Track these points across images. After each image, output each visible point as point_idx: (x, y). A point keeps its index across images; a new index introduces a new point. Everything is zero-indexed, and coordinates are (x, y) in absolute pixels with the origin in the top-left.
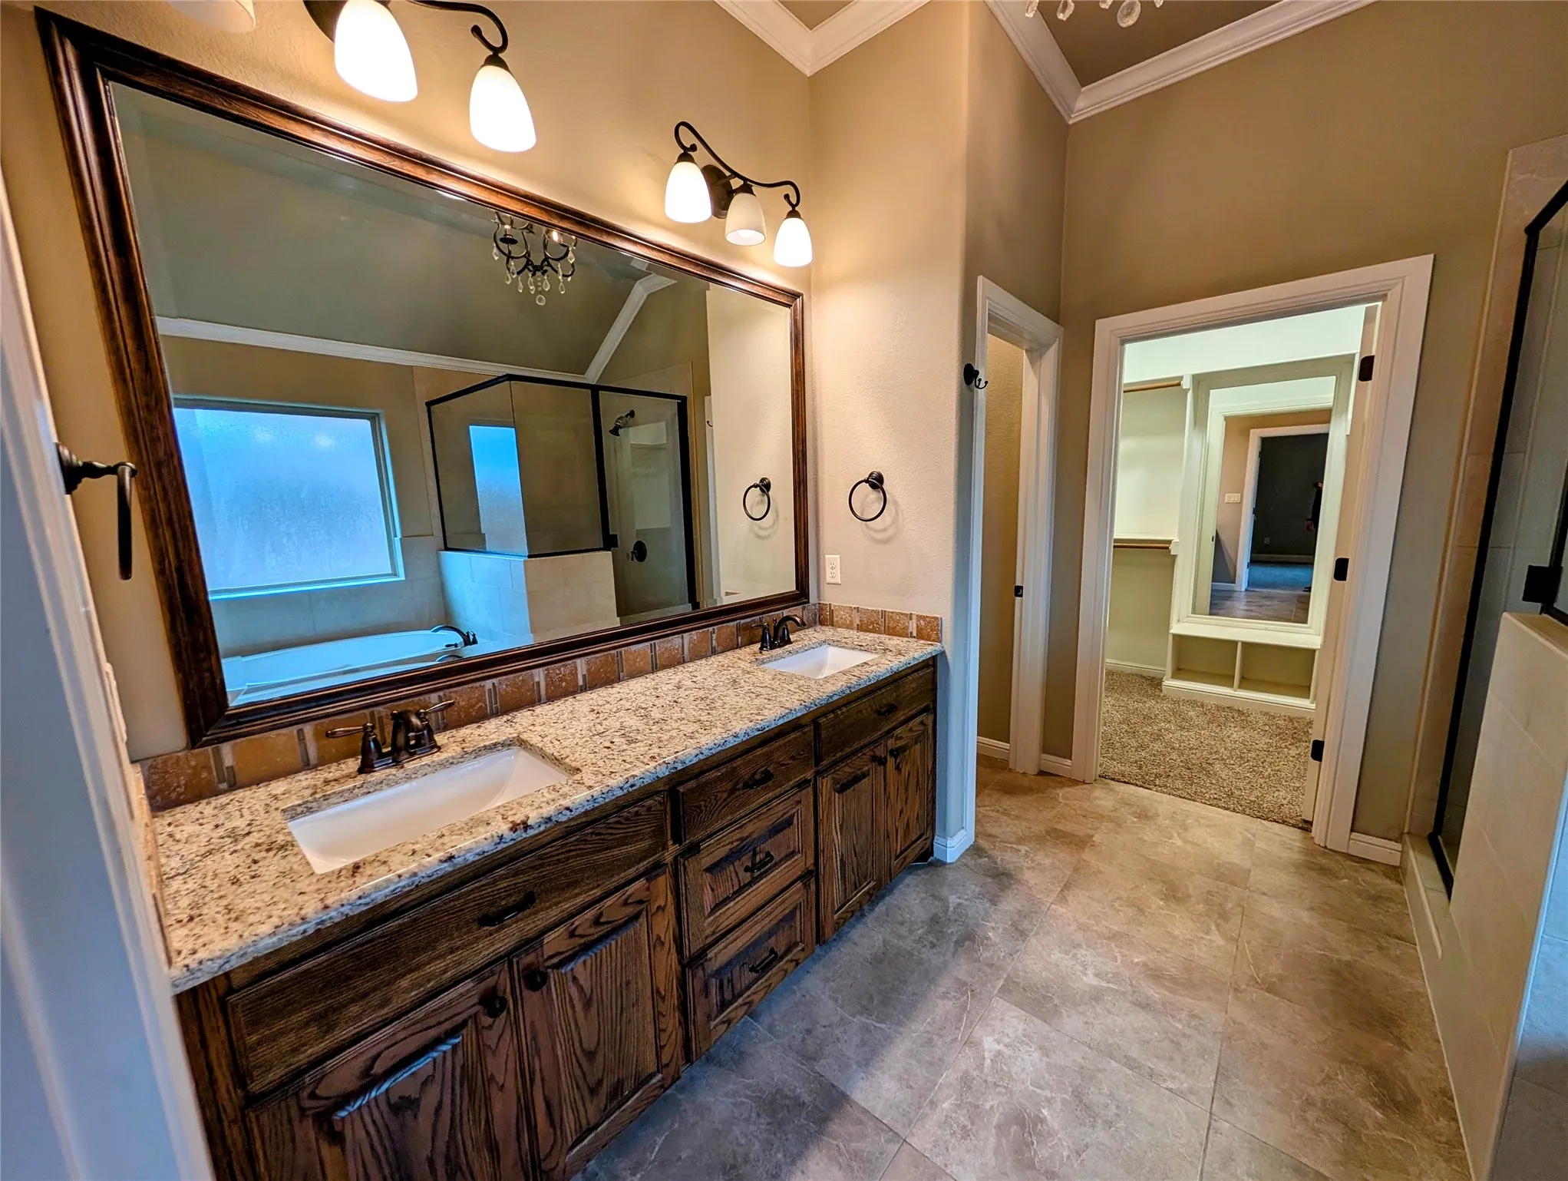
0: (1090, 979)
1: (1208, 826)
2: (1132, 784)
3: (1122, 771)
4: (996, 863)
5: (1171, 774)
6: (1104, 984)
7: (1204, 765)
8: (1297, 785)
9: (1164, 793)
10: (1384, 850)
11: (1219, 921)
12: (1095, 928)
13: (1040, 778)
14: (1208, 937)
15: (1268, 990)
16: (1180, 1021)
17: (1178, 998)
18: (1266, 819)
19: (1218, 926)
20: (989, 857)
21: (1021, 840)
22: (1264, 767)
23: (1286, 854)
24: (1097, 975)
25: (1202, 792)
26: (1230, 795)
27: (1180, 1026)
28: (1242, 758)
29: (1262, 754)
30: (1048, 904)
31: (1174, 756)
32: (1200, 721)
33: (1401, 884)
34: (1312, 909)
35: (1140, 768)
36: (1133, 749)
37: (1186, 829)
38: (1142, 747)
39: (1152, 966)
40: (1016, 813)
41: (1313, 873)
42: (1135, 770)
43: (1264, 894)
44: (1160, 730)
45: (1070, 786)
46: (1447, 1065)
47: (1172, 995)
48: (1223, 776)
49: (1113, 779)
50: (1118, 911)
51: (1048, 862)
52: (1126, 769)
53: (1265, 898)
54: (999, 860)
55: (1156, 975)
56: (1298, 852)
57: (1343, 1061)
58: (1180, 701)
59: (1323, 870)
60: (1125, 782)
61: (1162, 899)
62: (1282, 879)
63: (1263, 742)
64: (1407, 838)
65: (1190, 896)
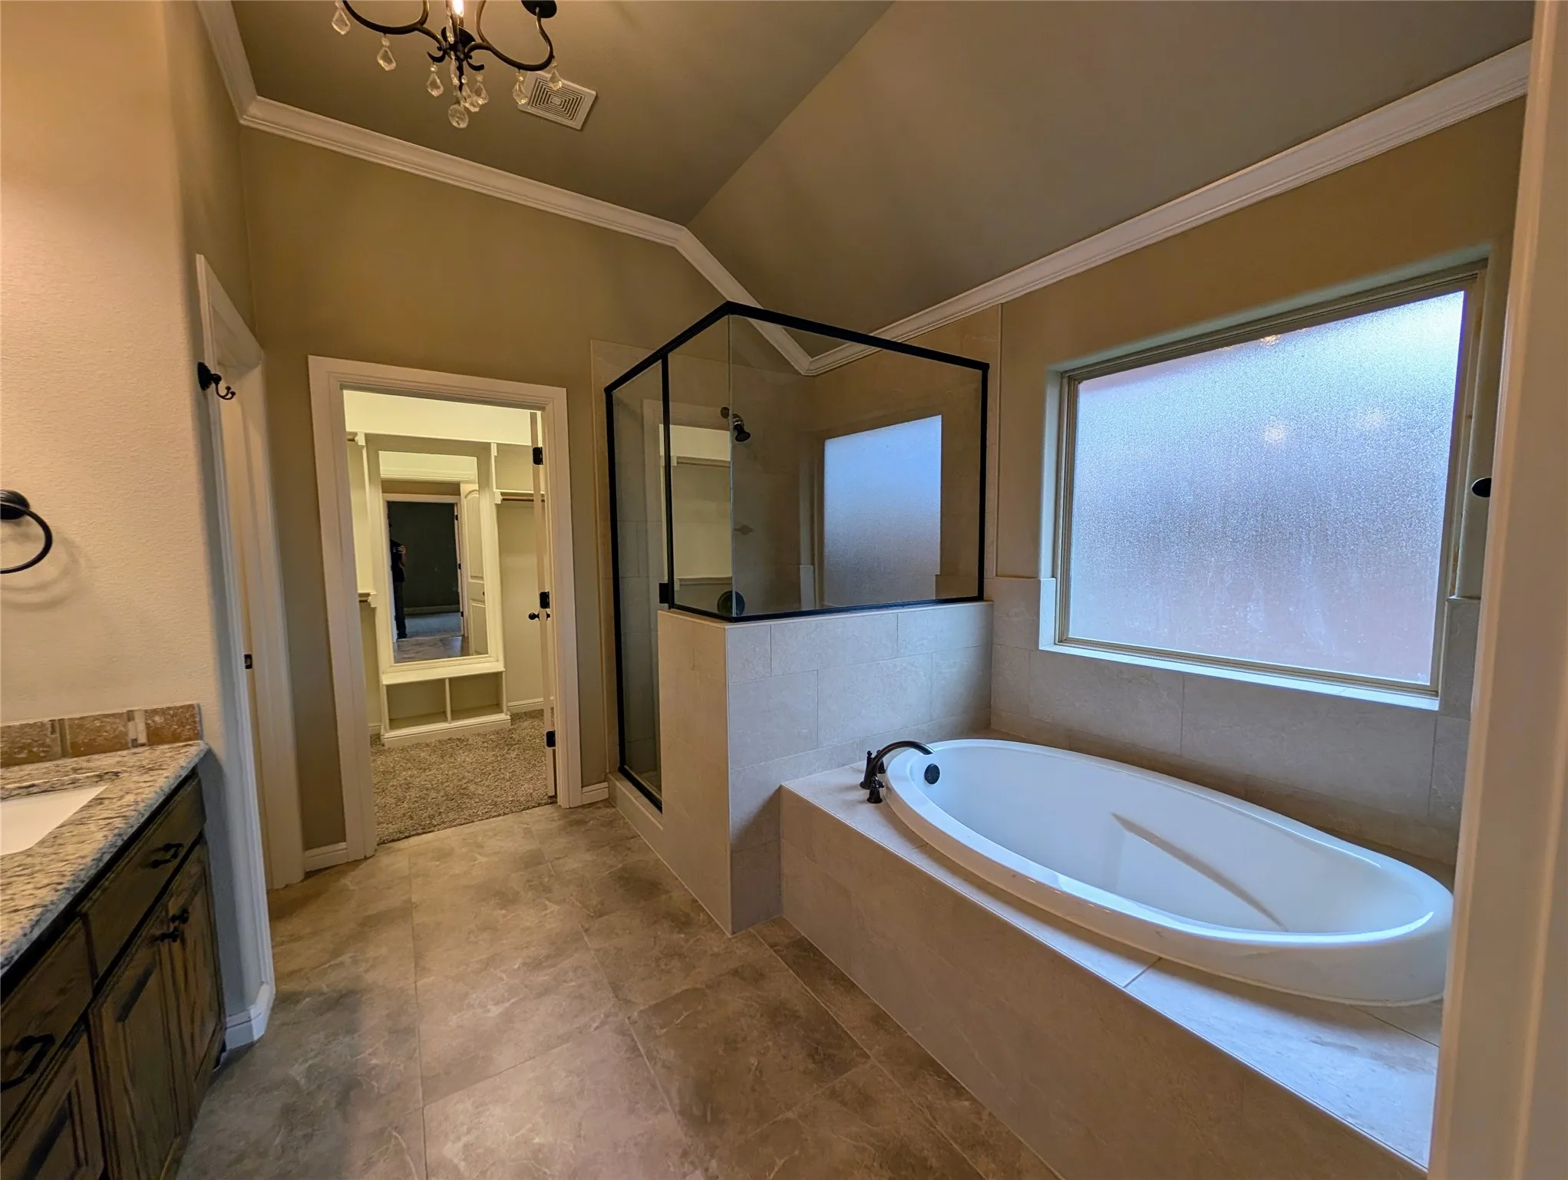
0: (495, 1011)
1: (495, 835)
2: (414, 835)
3: (396, 830)
4: (321, 994)
5: (442, 810)
6: (507, 1005)
7: (462, 791)
8: (530, 776)
9: (445, 828)
10: (598, 792)
11: (548, 895)
12: (469, 969)
13: (310, 881)
14: (548, 911)
15: (601, 916)
16: (572, 980)
17: (559, 966)
18: (528, 808)
19: (548, 899)
20: (309, 994)
21: (336, 953)
22: (503, 774)
23: (555, 824)
24: (497, 1003)
25: (474, 812)
26: (496, 804)
27: (573, 984)
28: (484, 773)
29: (495, 764)
30: (413, 985)
31: (433, 794)
32: (434, 758)
33: (614, 807)
34: (588, 850)
35: (411, 818)
36: (394, 806)
37: (482, 847)
38: (400, 800)
39: (528, 961)
40: (308, 930)
41: (574, 828)
42: (409, 822)
43: (558, 858)
44: (406, 779)
45: (353, 870)
46: (686, 887)
47: (555, 968)
48: (480, 793)
49: (393, 841)
50: (476, 943)
51: (384, 950)
52: (400, 825)
53: (561, 860)
54: (325, 989)
55: (536, 965)
56: (559, 819)
57: (655, 922)
58: (406, 749)
59: (579, 823)
60: (406, 837)
61: (502, 909)
62: (562, 842)
63: (490, 756)
64: (610, 776)
65: (518, 893)
